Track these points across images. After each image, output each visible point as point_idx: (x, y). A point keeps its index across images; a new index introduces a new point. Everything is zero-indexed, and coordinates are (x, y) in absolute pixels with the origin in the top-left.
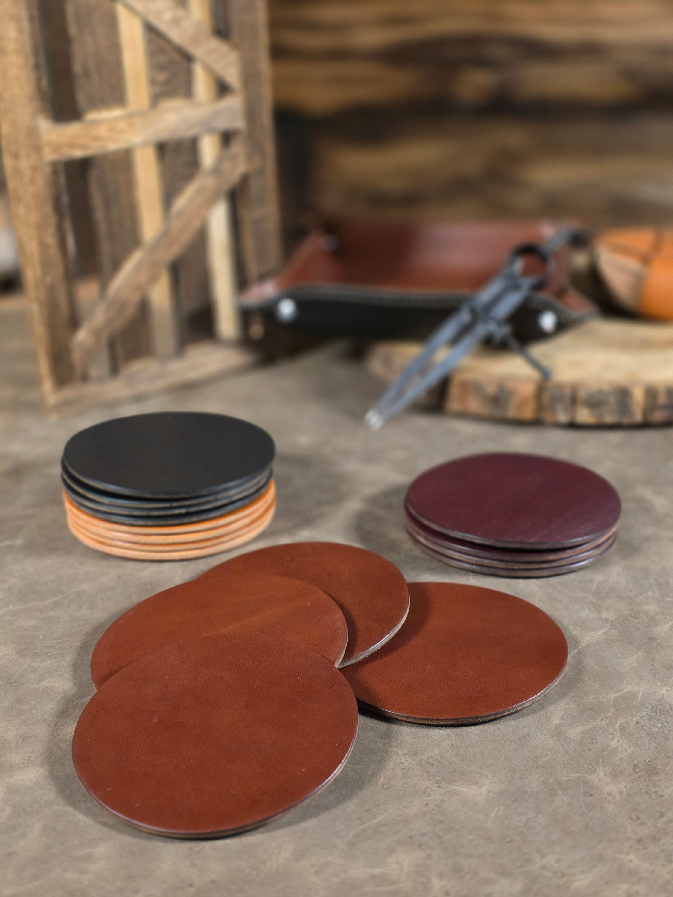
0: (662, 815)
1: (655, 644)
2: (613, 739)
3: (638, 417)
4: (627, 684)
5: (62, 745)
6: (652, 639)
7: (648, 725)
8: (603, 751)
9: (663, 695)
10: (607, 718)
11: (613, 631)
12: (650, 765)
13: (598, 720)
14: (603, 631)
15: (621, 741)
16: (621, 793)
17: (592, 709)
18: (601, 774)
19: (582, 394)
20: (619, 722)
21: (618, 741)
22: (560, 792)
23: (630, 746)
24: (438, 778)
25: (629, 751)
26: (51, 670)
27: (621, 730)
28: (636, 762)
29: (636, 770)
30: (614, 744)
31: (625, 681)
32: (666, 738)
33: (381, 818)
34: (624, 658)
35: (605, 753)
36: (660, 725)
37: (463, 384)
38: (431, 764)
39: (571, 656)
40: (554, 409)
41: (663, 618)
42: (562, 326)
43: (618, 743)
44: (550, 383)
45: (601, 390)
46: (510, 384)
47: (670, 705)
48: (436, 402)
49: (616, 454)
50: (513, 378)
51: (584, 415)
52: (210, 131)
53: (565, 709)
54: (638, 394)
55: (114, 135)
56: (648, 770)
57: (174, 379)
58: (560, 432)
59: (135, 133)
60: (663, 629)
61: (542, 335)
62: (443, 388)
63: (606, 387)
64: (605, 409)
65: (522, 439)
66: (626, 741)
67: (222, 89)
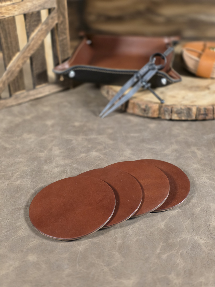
1: (194, 217)
2: (178, 259)
3: (194, 118)
4: (184, 234)
6: (194, 214)
7: (190, 253)
9: (196, 240)
10: (176, 250)
11: (180, 211)
13: (173, 250)
14: (177, 211)
16: (179, 284)
17: (171, 246)
18: (173, 275)
19: (175, 110)
20: (180, 252)
21: (179, 260)
22: (158, 283)
23: (183, 262)
24: (116, 276)
25: (183, 265)
27: (181, 255)
28: (185, 270)
29: (186, 273)
32: (196, 259)
34: (184, 223)
35: (175, 265)
36: (194, 253)
37: (134, 104)
38: (114, 270)
39: (165, 221)
40: (165, 114)
41: (198, 205)
42: (168, 83)
43: (179, 261)
44: (164, 105)
45: (181, 109)
46: (150, 105)
47: (198, 244)
48: (124, 109)
49: (185, 132)
50: (151, 102)
51: (175, 117)
52: (44, 8)
53: (162, 246)
54: (194, 110)
55: (7, 12)
56: (189, 273)
57: (32, 98)
58: (166, 122)
59: (16, 11)
60: (197, 210)
61: (162, 85)
62: (127, 104)
63: (183, 107)
64: (182, 115)
65: (153, 125)
66: (182, 260)
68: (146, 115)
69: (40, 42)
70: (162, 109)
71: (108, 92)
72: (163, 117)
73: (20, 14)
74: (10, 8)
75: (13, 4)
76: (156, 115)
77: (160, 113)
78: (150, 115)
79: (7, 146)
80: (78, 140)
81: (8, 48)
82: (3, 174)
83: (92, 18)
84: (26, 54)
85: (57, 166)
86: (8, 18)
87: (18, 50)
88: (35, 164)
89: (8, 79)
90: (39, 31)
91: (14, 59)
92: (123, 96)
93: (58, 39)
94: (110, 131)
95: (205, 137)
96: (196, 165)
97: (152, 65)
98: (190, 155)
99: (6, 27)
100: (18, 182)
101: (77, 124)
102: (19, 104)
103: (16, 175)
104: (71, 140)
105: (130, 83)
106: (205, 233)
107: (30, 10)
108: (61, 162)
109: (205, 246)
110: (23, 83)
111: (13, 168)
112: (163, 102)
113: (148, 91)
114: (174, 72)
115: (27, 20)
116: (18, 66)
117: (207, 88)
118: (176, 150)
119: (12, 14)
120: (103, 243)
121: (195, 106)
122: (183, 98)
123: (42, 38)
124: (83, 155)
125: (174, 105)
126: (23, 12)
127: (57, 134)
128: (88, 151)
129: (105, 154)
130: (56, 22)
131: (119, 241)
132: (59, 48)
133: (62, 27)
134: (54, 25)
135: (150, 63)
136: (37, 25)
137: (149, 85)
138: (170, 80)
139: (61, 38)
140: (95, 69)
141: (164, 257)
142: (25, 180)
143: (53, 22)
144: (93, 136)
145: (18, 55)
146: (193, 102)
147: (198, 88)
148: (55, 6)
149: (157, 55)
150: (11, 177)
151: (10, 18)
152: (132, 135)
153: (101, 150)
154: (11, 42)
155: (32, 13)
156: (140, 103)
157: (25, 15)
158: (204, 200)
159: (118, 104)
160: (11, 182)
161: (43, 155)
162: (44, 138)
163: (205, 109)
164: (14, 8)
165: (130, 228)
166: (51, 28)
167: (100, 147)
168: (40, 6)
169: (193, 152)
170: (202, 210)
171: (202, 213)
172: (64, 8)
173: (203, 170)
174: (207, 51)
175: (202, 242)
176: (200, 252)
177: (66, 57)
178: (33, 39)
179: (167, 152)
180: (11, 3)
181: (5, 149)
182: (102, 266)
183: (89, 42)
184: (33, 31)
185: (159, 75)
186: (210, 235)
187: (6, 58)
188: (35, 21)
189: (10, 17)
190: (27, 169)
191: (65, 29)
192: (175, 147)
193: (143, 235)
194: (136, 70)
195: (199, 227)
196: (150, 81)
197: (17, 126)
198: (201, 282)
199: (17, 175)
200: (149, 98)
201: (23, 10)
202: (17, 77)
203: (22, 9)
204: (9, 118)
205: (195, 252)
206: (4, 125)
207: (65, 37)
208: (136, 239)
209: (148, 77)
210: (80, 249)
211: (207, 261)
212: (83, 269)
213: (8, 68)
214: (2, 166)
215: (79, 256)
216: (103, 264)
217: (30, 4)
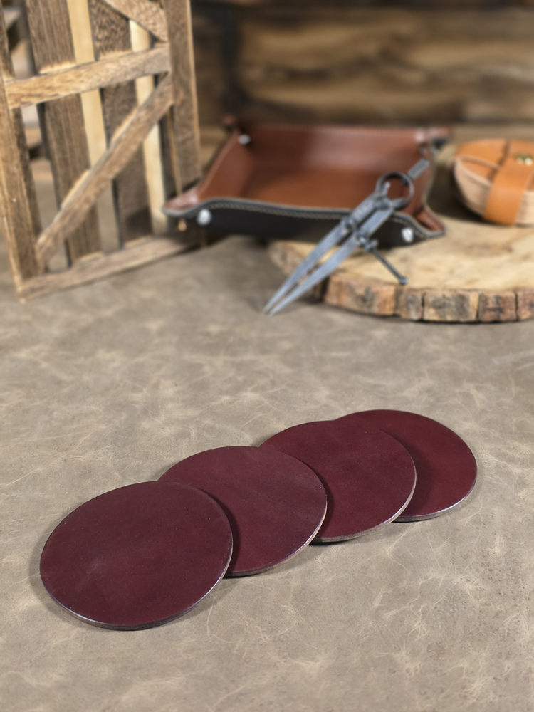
0: (443, 691)
1: (458, 535)
2: (416, 622)
3: (473, 317)
4: (432, 571)
5: (17, 617)
6: (457, 530)
7: (443, 610)
8: (408, 632)
9: (458, 583)
10: (414, 602)
12: (440, 646)
13: (407, 604)
15: (422, 624)
16: (416, 670)
17: (404, 594)
18: (404, 653)
19: (430, 299)
20: (422, 607)
21: (419, 624)
22: (372, 669)
23: (428, 629)
24: (286, 654)
25: (426, 633)
26: (11, 547)
27: (423, 614)
28: (430, 643)
29: (430, 650)
30: (416, 626)
31: (431, 569)
32: (455, 622)
33: (241, 687)
34: (434, 548)
35: (409, 634)
36: (452, 610)
37: (340, 284)
38: (282, 641)
39: (394, 544)
40: (408, 309)
41: (467, 511)
42: (417, 239)
43: (419, 626)
44: (406, 288)
45: (444, 297)
46: (375, 289)
47: (461, 592)
48: (318, 296)
49: (452, 348)
50: (378, 281)
51: (430, 314)
52: (144, 74)
53: (385, 594)
54: (473, 300)
55: (64, 85)
56: (438, 650)
57: (117, 268)
58: (412, 326)
59: (82, 82)
60: (465, 521)
61: (403, 244)
62: (324, 285)
63: (448, 294)
64: (447, 310)
65: (382, 332)
66: (425, 624)
67: (154, 40)
68: (366, 310)
69: (134, 148)
70: (402, 298)
71: (284, 257)
72: (404, 315)
73: (91, 89)
74: (71, 76)
75: (78, 67)
76: (388, 310)
77: (396, 307)
78: (375, 310)
79: (63, 377)
80: (216, 365)
81: (65, 162)
82: (55, 438)
83: (254, 74)
84: (104, 174)
85: (170, 423)
86: (66, 97)
87: (87, 166)
88: (123, 418)
89: (64, 228)
90: (132, 124)
91: (79, 184)
92: (317, 267)
93: (174, 140)
94: (286, 345)
95: (495, 361)
96: (470, 424)
97: (380, 198)
98: (459, 402)
99: (61, 117)
100: (87, 457)
101: (214, 329)
102: (89, 283)
103: (82, 440)
104: (201, 366)
105: (332, 237)
106: (477, 570)
107: (112, 80)
108: (178, 414)
109: (475, 597)
110: (97, 238)
111: (75, 426)
112: (404, 281)
113: (372, 257)
114: (429, 215)
115: (107, 101)
116: (87, 200)
117: (508, 248)
118: (429, 391)
119: (74, 89)
120: (263, 586)
121: (476, 290)
122: (451, 272)
123: (139, 139)
124: (226, 398)
125: (428, 288)
126: (98, 84)
127: (170, 351)
128: (237, 389)
129: (273, 397)
130: (170, 102)
131: (295, 583)
132: (176, 159)
133: (182, 112)
134: (166, 109)
135: (376, 194)
136: (128, 112)
137: (374, 243)
138: (421, 232)
139: (180, 138)
140: (254, 205)
141: (388, 616)
142: (100, 451)
143: (163, 104)
144: (248, 357)
145: (86, 175)
146: (470, 282)
147: (487, 249)
148: (168, 68)
149: (393, 177)
150: (71, 444)
151: (69, 98)
152: (334, 354)
153: (263, 388)
154: (72, 149)
155: (118, 86)
156: (354, 283)
157: (103, 91)
158: (481, 501)
159: (307, 285)
160: (71, 456)
161: (139, 397)
162: (141, 359)
163: (498, 298)
164: (79, 76)
165: (321, 556)
166: (159, 116)
167: (262, 381)
168: (134, 69)
169: (467, 395)
170: (475, 521)
171: (475, 527)
172: (188, 73)
173: (485, 435)
174: (509, 162)
175: (469, 587)
176: (463, 609)
177: (191, 179)
178: (119, 141)
179: (408, 393)
180: (73, 65)
181: (59, 383)
182: (258, 632)
183: (244, 139)
184: (119, 123)
185: (396, 220)
186: (487, 574)
187: (61, 184)
188: (124, 102)
189: (71, 95)
190: (105, 427)
191: (191, 118)
192: (427, 382)
193: (346, 571)
194: (346, 210)
195: (466, 557)
196: (375, 236)
197: (84, 331)
198: (462, 669)
199: (84, 440)
200: (373, 271)
201: (99, 80)
202: (84, 225)
203: (96, 77)
204: (66, 314)
205: (453, 609)
206: (56, 331)
207: (189, 134)
208: (331, 579)
209: (373, 225)
210: (215, 598)
211: (476, 627)
212: (219, 638)
213: (65, 205)
214: (53, 422)
215: (212, 613)
216: (260, 629)
217: (114, 67)
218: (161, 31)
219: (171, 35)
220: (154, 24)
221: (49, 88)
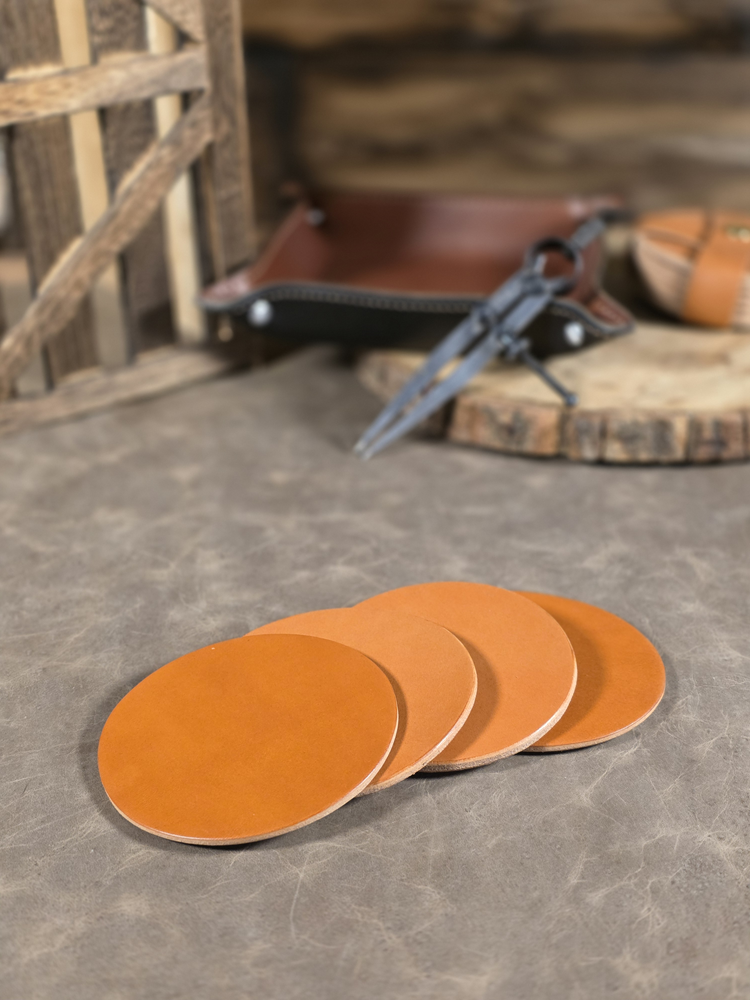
1: (695, 769)
2: (643, 906)
3: (679, 453)
4: (661, 825)
6: (692, 761)
7: (685, 886)
8: (631, 923)
9: (704, 842)
10: (636, 875)
11: (645, 750)
12: (687, 944)
13: (626, 878)
14: (633, 750)
15: (653, 909)
16: (652, 985)
17: (618, 863)
18: (628, 958)
19: (613, 426)
20: (650, 882)
21: (649, 909)
22: (577, 984)
23: (663, 916)
24: (428, 964)
25: (662, 924)
27: (653, 892)
28: (670, 940)
29: (672, 951)
30: (644, 913)
31: (659, 822)
32: (708, 905)
34: (658, 789)
35: (634, 926)
36: (700, 886)
37: (473, 410)
38: (420, 943)
39: (594, 785)
40: (580, 443)
41: (705, 732)
42: (590, 340)
43: (647, 911)
44: (575, 411)
45: (635, 423)
46: (528, 412)
47: (712, 856)
48: (439, 428)
49: (652, 500)
50: (531, 403)
51: (615, 451)
52: (167, 92)
53: (586, 863)
54: (680, 427)
55: (44, 98)
56: (686, 952)
57: (124, 394)
58: (586, 470)
59: (71, 96)
60: (705, 748)
61: (568, 349)
62: (448, 410)
63: (642, 419)
64: (640, 444)
65: (540, 479)
66: (659, 909)
67: (182, 39)
68: (514, 447)
69: (151, 205)
70: (571, 428)
71: (383, 377)
72: (572, 453)
73: (85, 109)
74: (54, 85)
75: (65, 73)
76: (549, 448)
77: (563, 440)
78: (529, 446)
79: (39, 547)
80: (284, 529)
81: (45, 222)
82: (27, 636)
84: (104, 244)
85: (215, 611)
86: (47, 119)
87: (77, 230)
88: (137, 606)
89: (42, 327)
90: (150, 167)
91: (65, 259)
92: (434, 384)
93: (214, 196)
94: (394, 499)
95: (721, 517)
96: (692, 605)
97: (531, 278)
98: (672, 575)
99: (39, 150)
100: (81, 663)
101: (279, 477)
102: (80, 417)
103: (71, 639)
104: (260, 529)
105: (456, 340)
106: (734, 823)
107: (119, 94)
108: (228, 599)
109: (736, 864)
110: (94, 346)
111: (60, 618)
112: (572, 400)
113: (522, 369)
114: (607, 305)
115: (112, 129)
116: (78, 284)
117: (722, 358)
118: (623, 559)
119: (59, 105)
120: (381, 855)
121: (683, 413)
122: (642, 390)
123: (159, 191)
124: (303, 575)
125: (612, 411)
126: (95, 101)
127: (211, 508)
128: (321, 561)
129: (379, 572)
130: (207, 137)
131: (435, 851)
132: (215, 227)
133: (227, 153)
134: (200, 147)
135: (525, 272)
136: (142, 148)
137: (524, 344)
138: (595, 327)
139: (223, 194)
141: (596, 898)
142: (102, 655)
143: (196, 138)
144: (336, 516)
145: (76, 245)
146: (674, 401)
147: (690, 360)
148: (204, 82)
149: (551, 246)
150: (54, 645)
151: (52, 120)
152: (470, 510)
153: (362, 559)
154: (55, 203)
155: (128, 107)
156: (494, 406)
157: (104, 114)
158: (726, 717)
159: (419, 412)
160: (55, 663)
161: (164, 575)
162: (166, 521)
163: (720, 426)
164: (67, 86)
165: (475, 807)
166: (190, 158)
167: (360, 550)
168: (154, 82)
169: (682, 565)
170: (722, 746)
171: (721, 756)
172: (233, 95)
173: (718, 621)
174: (717, 239)
175: (724, 849)
176: (719, 884)
177: (239, 257)
178: (129, 193)
179: (591, 563)
180: (59, 69)
181: (34, 557)
182: (379, 930)
183: (313, 217)
184: (129, 166)
185: (558, 312)
187: (38, 257)
188: (136, 132)
189: (54, 116)
190: (109, 619)
191: (236, 164)
192: (618, 547)
193: (519, 829)
194: (476, 296)
195: (712, 803)
196: (526, 332)
197: (74, 484)
198: (729, 980)
199: (76, 639)
200: (527, 389)
201: (98, 95)
202: (73, 323)
203: (93, 90)
204: (45, 460)
205: (703, 883)
206: (28, 483)
207: (234, 189)
208: (494, 842)
209: (521, 318)
210: (301, 875)
211: (744, 911)
212: (312, 941)
213: (43, 289)
214: (24, 613)
215: (298, 899)
216: (381, 924)
217: (121, 76)
218: (194, 25)
219: (210, 32)
220: (184, 13)
221: (21, 102)
